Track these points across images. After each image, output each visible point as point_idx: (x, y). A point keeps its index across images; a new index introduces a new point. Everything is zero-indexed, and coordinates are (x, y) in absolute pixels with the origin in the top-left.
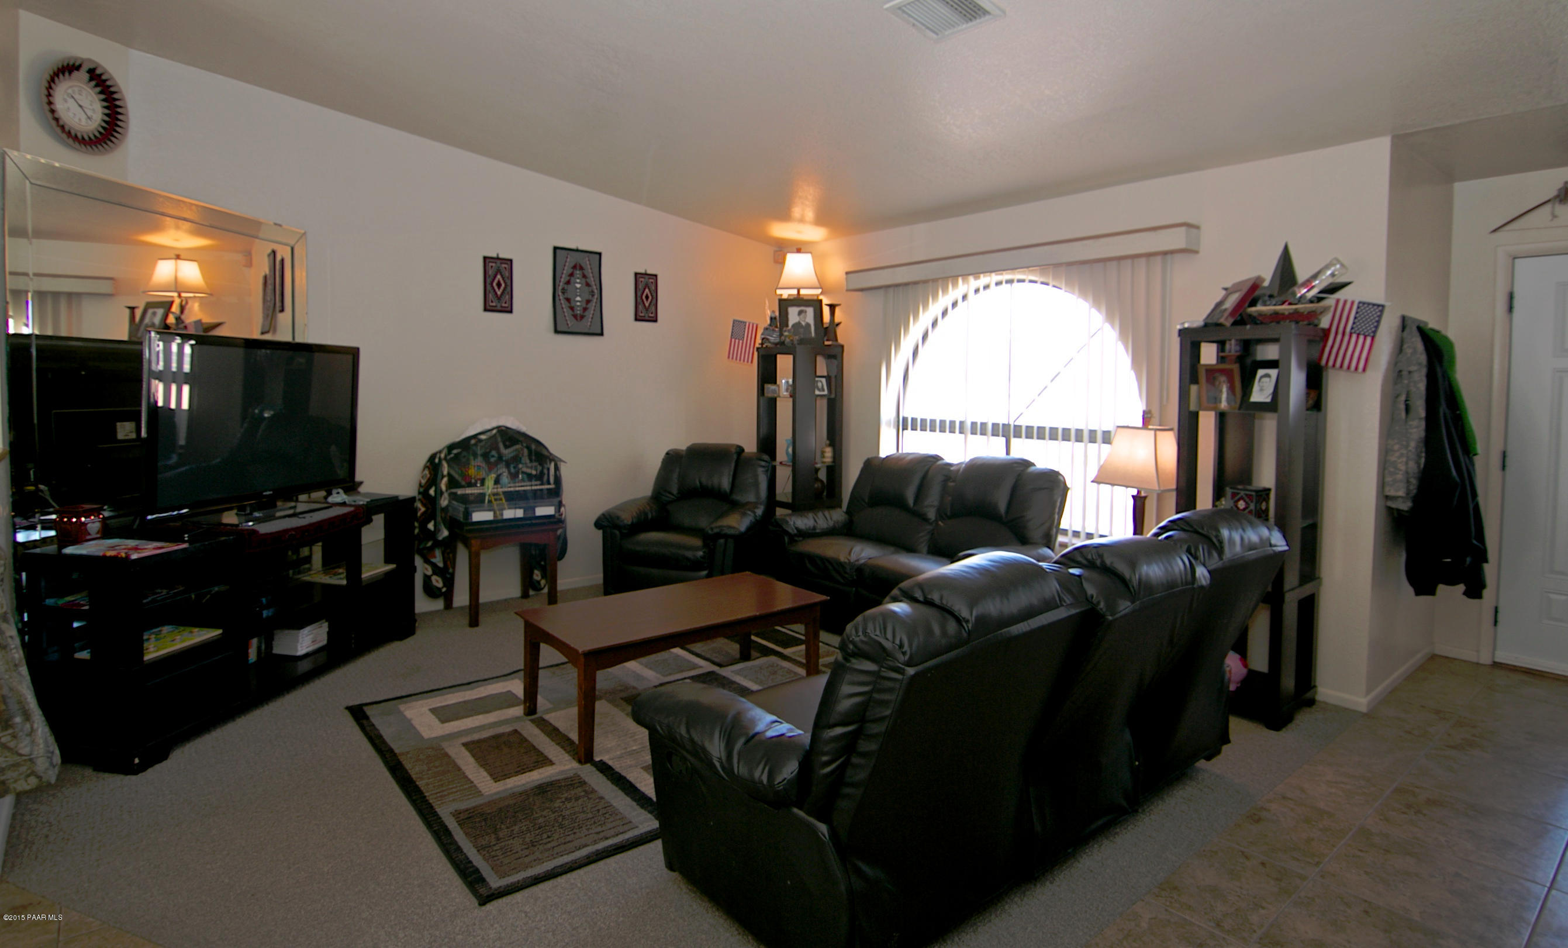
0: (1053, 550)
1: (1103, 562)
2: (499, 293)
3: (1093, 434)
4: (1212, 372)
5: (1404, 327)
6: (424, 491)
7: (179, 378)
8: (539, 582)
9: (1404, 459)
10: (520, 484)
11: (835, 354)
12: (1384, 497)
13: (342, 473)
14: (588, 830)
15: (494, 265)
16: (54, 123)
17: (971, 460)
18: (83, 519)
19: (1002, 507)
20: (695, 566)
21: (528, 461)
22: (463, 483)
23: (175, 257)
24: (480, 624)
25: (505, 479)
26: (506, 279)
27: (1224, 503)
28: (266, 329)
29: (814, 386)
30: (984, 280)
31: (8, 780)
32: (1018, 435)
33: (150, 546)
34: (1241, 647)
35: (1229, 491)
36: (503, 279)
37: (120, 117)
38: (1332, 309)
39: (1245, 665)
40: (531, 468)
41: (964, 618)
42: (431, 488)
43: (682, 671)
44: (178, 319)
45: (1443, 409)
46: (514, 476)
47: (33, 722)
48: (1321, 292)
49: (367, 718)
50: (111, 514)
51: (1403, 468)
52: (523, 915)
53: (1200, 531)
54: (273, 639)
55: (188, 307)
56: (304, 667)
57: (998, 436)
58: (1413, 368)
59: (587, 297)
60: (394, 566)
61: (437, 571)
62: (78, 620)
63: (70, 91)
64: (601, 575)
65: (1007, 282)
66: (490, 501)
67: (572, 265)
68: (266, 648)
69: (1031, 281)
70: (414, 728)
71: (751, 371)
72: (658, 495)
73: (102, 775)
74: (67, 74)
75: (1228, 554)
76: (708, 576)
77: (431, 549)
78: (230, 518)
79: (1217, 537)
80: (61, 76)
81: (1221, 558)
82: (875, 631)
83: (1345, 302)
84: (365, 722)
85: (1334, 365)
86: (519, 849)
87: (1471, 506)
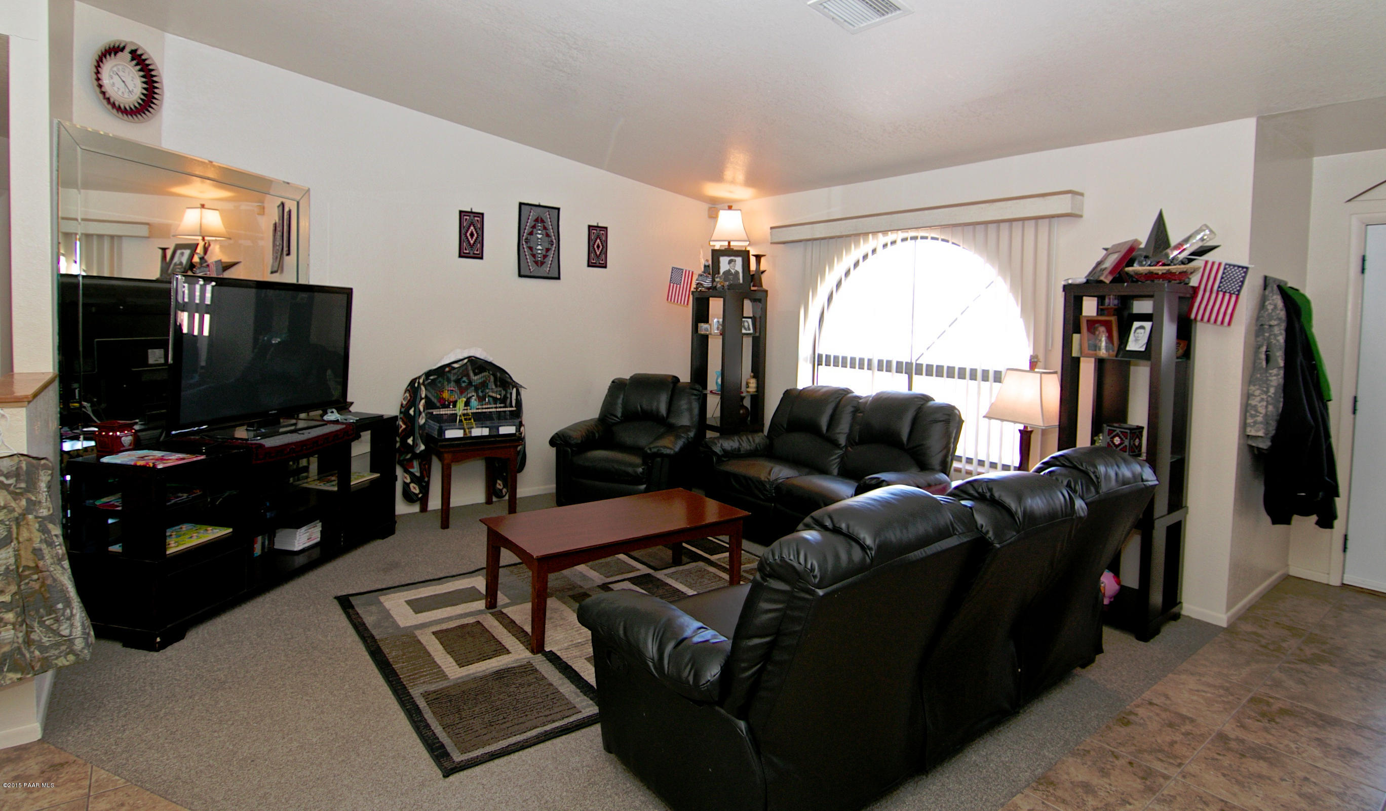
0: (948, 476)
1: (992, 495)
2: (472, 242)
3: (985, 374)
4: (1092, 324)
5: (1265, 287)
6: (405, 410)
7: (202, 309)
8: (501, 490)
9: (1265, 403)
10: (486, 406)
11: (760, 298)
12: (1245, 436)
13: (336, 394)
14: (538, 713)
15: (468, 218)
16: (101, 96)
17: (877, 394)
18: (118, 433)
19: (905, 437)
20: (636, 480)
21: (494, 387)
22: (438, 404)
23: (200, 206)
24: (450, 526)
25: (474, 402)
26: (478, 230)
27: (1101, 438)
28: (275, 269)
29: (741, 325)
30: (891, 237)
31: (51, 656)
32: (919, 372)
33: (173, 457)
34: (1115, 567)
35: (1106, 428)
36: (475, 229)
37: (156, 91)
38: (1201, 270)
39: (1118, 582)
40: (496, 392)
41: (868, 546)
42: (411, 408)
43: (623, 573)
44: (202, 259)
45: (1300, 359)
46: (481, 399)
47: (73, 608)
48: (1191, 254)
49: (352, 607)
50: (143, 427)
51: (1263, 411)
52: (481, 787)
53: (1080, 467)
54: (275, 536)
55: (210, 249)
56: (300, 561)
57: (902, 373)
58: (1273, 323)
59: (547, 245)
60: (378, 475)
61: (414, 479)
62: (112, 518)
63: (115, 69)
64: (554, 486)
65: (912, 238)
66: (461, 421)
67: (535, 218)
68: (269, 544)
69: (933, 238)
70: (392, 617)
71: (687, 312)
72: (605, 419)
73: (129, 650)
74: (113, 55)
75: (1104, 488)
76: (647, 491)
77: (411, 460)
78: (241, 433)
79: (1094, 473)
80: (108, 56)
81: (1097, 492)
82: (789, 556)
83: (1213, 263)
84: (350, 610)
85: (1202, 319)
86: (479, 729)
87: (1324, 447)
